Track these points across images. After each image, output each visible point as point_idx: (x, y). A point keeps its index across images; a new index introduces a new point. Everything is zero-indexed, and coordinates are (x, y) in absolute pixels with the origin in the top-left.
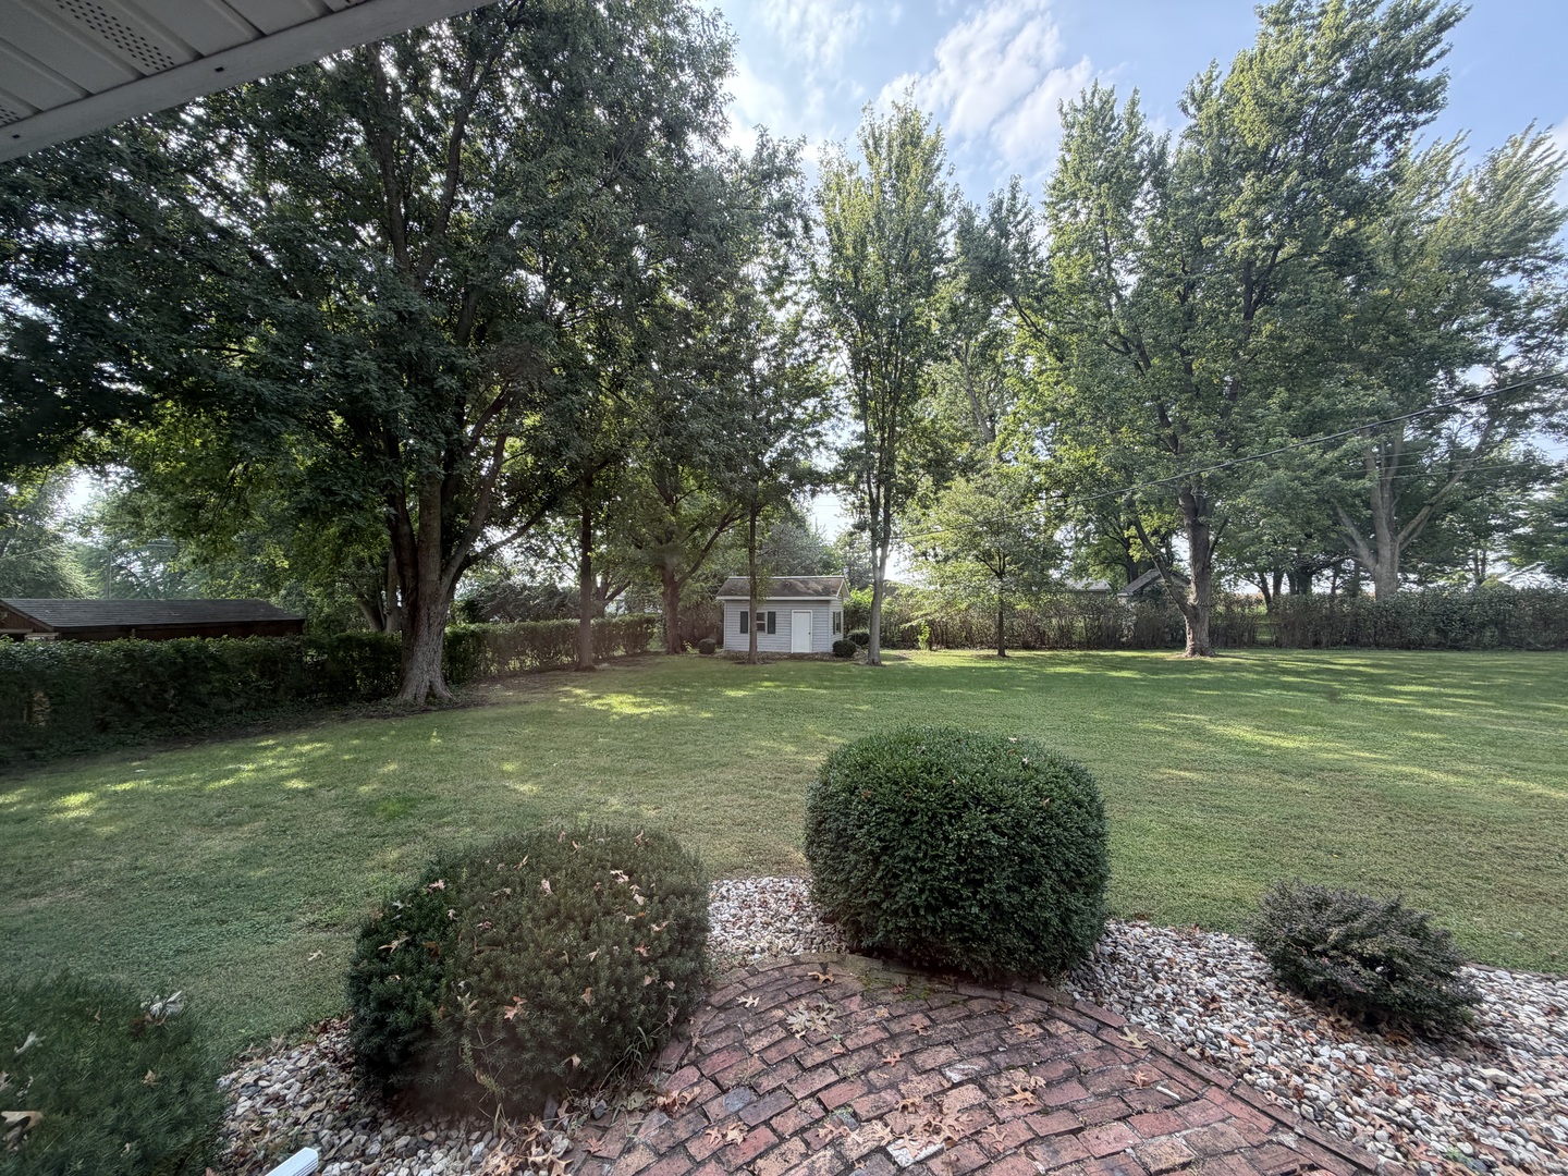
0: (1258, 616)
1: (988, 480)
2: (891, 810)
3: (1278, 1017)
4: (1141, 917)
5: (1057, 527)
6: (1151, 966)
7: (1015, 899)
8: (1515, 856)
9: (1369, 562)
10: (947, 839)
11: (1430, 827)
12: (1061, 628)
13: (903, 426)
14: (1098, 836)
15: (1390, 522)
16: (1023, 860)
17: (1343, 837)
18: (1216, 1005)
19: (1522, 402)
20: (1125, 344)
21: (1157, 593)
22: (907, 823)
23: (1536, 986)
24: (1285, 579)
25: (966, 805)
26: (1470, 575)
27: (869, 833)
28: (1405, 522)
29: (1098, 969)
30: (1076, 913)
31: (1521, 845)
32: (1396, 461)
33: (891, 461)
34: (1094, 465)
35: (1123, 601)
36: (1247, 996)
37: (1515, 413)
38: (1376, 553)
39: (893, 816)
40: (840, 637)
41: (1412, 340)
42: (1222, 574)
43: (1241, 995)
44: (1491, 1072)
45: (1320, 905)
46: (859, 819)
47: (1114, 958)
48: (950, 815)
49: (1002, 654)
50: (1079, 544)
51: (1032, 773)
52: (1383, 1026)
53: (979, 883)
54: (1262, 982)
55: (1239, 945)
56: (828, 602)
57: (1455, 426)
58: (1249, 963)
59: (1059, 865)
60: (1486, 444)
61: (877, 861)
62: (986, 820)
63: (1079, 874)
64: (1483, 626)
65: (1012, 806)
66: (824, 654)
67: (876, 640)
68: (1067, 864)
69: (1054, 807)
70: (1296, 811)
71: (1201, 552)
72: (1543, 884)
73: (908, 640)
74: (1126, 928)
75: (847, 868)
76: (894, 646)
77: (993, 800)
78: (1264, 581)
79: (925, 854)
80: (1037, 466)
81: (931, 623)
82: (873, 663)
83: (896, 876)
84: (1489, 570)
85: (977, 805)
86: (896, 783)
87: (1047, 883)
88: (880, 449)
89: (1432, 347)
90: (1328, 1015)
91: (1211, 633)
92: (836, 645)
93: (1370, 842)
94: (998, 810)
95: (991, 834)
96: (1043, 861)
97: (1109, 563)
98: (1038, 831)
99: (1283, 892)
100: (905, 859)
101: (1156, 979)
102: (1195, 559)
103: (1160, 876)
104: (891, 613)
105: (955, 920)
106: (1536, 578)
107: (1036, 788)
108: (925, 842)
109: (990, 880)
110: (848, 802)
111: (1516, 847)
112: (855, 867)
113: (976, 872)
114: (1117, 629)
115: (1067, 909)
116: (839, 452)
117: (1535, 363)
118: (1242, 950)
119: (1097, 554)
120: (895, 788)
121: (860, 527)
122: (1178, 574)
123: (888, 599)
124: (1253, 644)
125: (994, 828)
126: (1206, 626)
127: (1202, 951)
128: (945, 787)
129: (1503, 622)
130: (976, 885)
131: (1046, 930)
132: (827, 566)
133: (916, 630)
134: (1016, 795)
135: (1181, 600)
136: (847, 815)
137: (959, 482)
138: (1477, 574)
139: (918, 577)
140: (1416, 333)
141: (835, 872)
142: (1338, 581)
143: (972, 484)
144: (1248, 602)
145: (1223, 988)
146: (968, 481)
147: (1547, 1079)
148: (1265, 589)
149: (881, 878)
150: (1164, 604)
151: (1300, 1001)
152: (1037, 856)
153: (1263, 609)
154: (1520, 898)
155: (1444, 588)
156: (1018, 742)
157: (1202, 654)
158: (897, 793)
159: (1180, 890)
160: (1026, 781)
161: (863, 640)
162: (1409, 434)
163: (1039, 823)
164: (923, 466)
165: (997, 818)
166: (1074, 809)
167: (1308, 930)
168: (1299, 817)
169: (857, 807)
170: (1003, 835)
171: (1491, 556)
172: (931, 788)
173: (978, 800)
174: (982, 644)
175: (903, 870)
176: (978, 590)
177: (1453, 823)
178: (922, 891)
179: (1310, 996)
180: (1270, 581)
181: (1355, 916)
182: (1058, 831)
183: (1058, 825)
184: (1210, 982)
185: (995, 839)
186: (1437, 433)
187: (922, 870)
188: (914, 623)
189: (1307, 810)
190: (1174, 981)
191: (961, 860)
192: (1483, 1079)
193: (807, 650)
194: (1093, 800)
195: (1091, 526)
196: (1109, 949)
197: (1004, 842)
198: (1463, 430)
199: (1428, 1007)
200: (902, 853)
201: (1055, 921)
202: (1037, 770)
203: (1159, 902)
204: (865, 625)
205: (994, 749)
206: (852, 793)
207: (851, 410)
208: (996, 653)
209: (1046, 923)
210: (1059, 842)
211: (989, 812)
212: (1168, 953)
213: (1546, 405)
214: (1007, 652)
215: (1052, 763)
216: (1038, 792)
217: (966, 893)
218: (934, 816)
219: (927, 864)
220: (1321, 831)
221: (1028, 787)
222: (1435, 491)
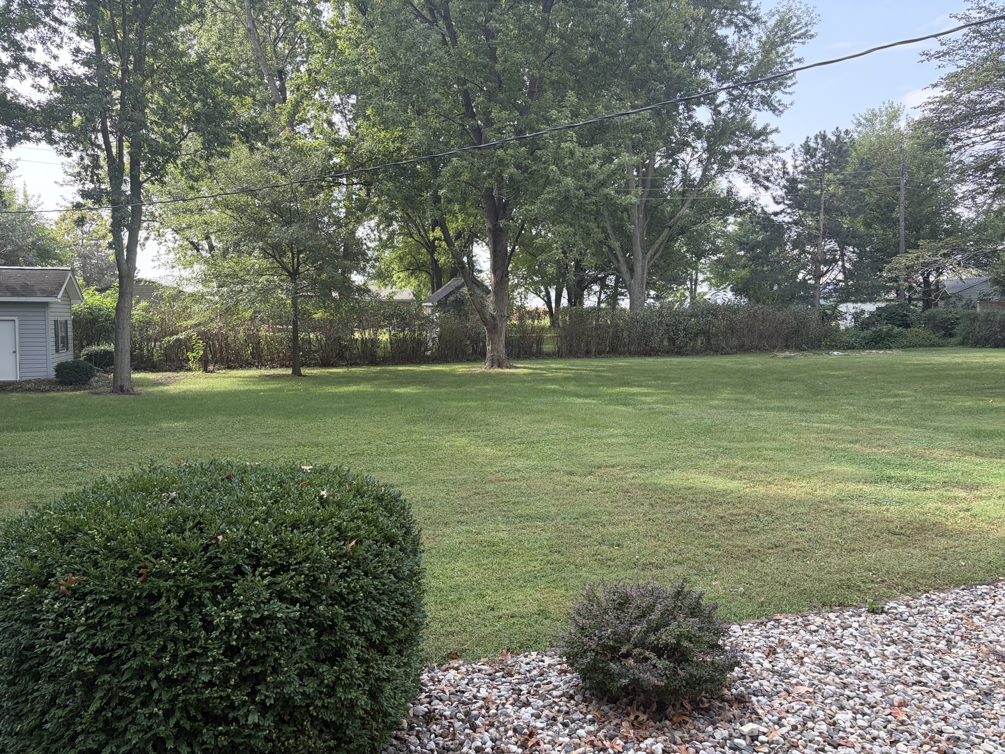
0: (543, 329)
1: (276, 152)
2: (115, 600)
3: (589, 733)
4: (454, 656)
5: (359, 221)
6: (467, 714)
7: (311, 686)
8: (732, 522)
9: (627, 277)
10: (208, 625)
11: (678, 508)
12: (364, 342)
13: (154, 54)
14: (415, 575)
15: (642, 240)
16: (321, 630)
17: (620, 529)
18: (533, 740)
19: (727, 144)
20: (431, 11)
21: (459, 303)
22: (144, 613)
23: (757, 632)
24: (565, 293)
25: (239, 571)
26: (687, 294)
27: (76, 645)
28: (651, 243)
29: (413, 739)
30: (388, 680)
31: (735, 512)
32: (649, 184)
33: (140, 104)
34: (399, 149)
35: (427, 312)
36: (560, 719)
37: (723, 152)
38: (631, 270)
39: (117, 610)
40: (67, 356)
41: (666, 68)
42: (517, 286)
43: (554, 719)
44: (748, 728)
45: (623, 603)
46: (56, 626)
47: (429, 717)
48: (215, 591)
49: (297, 373)
50: (384, 245)
51: (332, 509)
52: (670, 710)
53: (259, 678)
54: (572, 697)
55: (548, 661)
56: (46, 304)
57: (688, 158)
58: (560, 681)
59: (368, 625)
60: (706, 179)
61: (90, 686)
62: (268, 586)
63: (391, 630)
64: (696, 335)
65: (307, 559)
66: (39, 382)
67: (126, 359)
68: (377, 622)
69: (361, 551)
70: (583, 509)
71: (500, 261)
72: (751, 542)
73: (175, 360)
74: (440, 674)
75: (39, 708)
76: (154, 368)
77: (278, 555)
78: (548, 294)
79: (174, 657)
80: (337, 143)
81: (204, 336)
82: (122, 390)
83: (124, 702)
84: (699, 290)
85: (255, 568)
86: (124, 556)
87: (353, 653)
88: (121, 84)
89: (679, 77)
90: (628, 715)
91: (508, 343)
92: (60, 368)
93: (640, 529)
94: (285, 568)
95: (276, 604)
96: (347, 626)
97: (414, 269)
98: (342, 587)
99: (591, 598)
100: (140, 673)
101: (474, 728)
102: (495, 268)
103: (472, 604)
104: (148, 323)
105: (223, 741)
106: (725, 296)
107: (338, 529)
108: (175, 640)
109: (275, 671)
110: (34, 601)
111: (732, 514)
112: (52, 703)
113: (254, 663)
114: (420, 343)
115: (378, 679)
116: (53, 78)
117: (736, 111)
118: (550, 666)
119: (401, 259)
120: (121, 564)
121: (94, 196)
122: (480, 284)
123: (144, 304)
124: (539, 355)
125: (281, 596)
126: (503, 338)
127: (514, 680)
128: (206, 548)
129: (708, 331)
130: (253, 681)
131: (351, 715)
132: (45, 254)
133: (185, 345)
134: (311, 544)
135: (481, 309)
136: (34, 623)
137: (240, 151)
138: (691, 292)
139: (186, 273)
140: (669, 61)
141: (19, 717)
142: (603, 296)
143: (257, 156)
144: (536, 314)
145: (538, 717)
146: (252, 149)
147: (780, 719)
148: (549, 303)
149: (99, 711)
150: (466, 315)
151: (606, 708)
152: (339, 621)
153: (546, 321)
154: (738, 557)
155: (672, 303)
156: (314, 471)
157: (500, 366)
158: (125, 571)
159: (490, 615)
160: (325, 522)
161: (105, 361)
162: (659, 161)
163: (342, 576)
164: (187, 121)
165: (284, 581)
166: (387, 548)
167: (614, 633)
168: (585, 516)
169: (50, 605)
170: (293, 602)
171: (701, 277)
172: (182, 553)
173: (256, 560)
174: (273, 363)
175: (137, 691)
176: (266, 292)
177: (692, 501)
178: (168, 714)
179: (613, 700)
180: (553, 294)
181: (651, 608)
182: (366, 581)
183: (366, 574)
184: (526, 713)
185: (280, 609)
186: (675, 162)
187: (170, 682)
188: (182, 336)
189: (592, 507)
190: (492, 725)
191: (231, 652)
192: (743, 736)
193: (10, 377)
194: (408, 532)
195: (395, 226)
196: (423, 709)
197: (295, 612)
198: (692, 162)
199: (706, 681)
200: (134, 663)
201: (363, 700)
202: (339, 505)
203: (471, 635)
204: (108, 340)
205: (280, 484)
206: (44, 584)
207: (71, 19)
208: (290, 371)
209: (352, 704)
210: (368, 595)
211: (273, 574)
212: (483, 693)
213: (740, 149)
214: (305, 371)
215: (359, 493)
216: (342, 535)
217: (239, 697)
218: (189, 594)
219: (177, 671)
220: (604, 526)
221: (327, 529)
222: (673, 215)
